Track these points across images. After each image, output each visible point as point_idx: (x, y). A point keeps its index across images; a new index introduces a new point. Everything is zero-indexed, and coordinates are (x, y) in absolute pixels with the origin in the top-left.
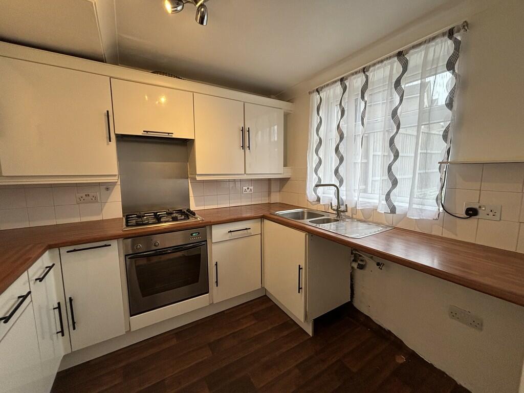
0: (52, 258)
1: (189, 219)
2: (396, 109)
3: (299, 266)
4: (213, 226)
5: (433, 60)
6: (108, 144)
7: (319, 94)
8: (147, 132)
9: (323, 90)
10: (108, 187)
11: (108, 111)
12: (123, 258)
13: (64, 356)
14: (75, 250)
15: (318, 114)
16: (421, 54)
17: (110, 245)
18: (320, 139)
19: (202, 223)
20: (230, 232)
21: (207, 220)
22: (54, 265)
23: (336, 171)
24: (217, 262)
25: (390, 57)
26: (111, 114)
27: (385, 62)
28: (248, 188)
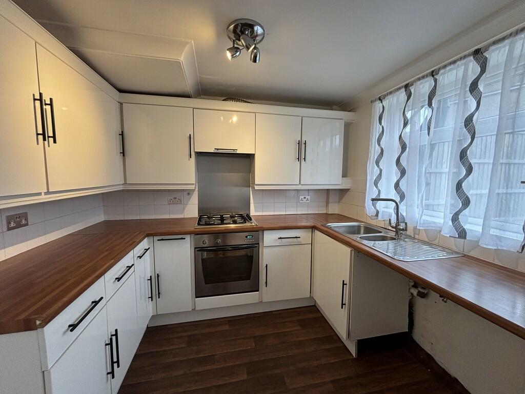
0: (149, 243)
1: (245, 223)
2: (472, 115)
3: (343, 281)
4: (265, 232)
5: (520, 56)
6: (189, 160)
7: (382, 102)
8: (218, 149)
9: (386, 98)
10: (189, 193)
11: (190, 135)
12: (193, 250)
13: (153, 316)
14: (162, 240)
15: (380, 123)
16: (505, 50)
17: (184, 239)
18: (382, 150)
19: (255, 228)
20: (281, 238)
21: (260, 225)
22: (149, 248)
23: (397, 186)
24: (267, 265)
25: (465, 57)
26: (192, 137)
27: (458, 63)
28: (305, 198)
